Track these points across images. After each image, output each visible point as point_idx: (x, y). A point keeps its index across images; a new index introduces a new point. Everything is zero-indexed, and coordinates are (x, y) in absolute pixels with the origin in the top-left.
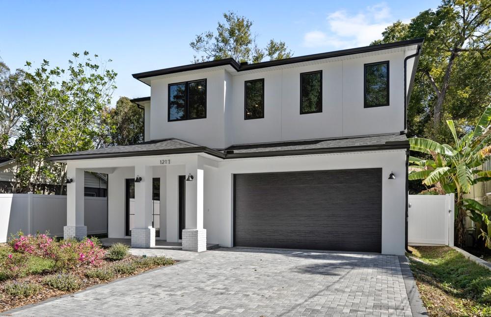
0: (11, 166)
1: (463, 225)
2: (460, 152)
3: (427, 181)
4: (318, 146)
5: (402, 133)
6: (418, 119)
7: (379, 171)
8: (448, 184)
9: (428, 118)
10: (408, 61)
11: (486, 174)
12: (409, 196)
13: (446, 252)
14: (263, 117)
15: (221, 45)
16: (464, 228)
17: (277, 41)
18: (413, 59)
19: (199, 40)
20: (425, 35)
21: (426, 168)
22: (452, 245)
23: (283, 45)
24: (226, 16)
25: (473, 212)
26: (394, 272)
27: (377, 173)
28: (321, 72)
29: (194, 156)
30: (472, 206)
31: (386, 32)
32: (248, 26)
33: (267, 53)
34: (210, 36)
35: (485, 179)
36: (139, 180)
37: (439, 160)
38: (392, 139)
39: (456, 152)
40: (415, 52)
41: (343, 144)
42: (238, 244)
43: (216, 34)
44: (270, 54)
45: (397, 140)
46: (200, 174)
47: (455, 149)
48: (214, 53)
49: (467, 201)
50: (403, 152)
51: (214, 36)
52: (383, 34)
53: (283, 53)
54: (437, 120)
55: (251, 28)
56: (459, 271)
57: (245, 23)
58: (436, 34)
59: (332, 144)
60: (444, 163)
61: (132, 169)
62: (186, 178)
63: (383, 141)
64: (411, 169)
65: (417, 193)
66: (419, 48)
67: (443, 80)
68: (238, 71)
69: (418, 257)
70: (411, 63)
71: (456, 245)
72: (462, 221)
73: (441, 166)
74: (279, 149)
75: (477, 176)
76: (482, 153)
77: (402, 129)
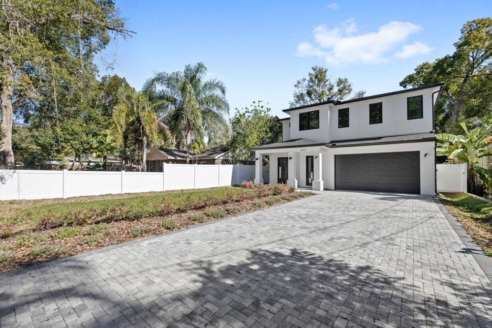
0: (228, 153)
1: (474, 182)
2: (471, 140)
3: (451, 157)
4: (382, 140)
5: (431, 132)
6: (441, 117)
7: (418, 153)
8: (462, 158)
9: (447, 117)
10: (434, 94)
11: (489, 152)
12: (437, 165)
13: (461, 195)
14: (348, 126)
15: (311, 84)
16: (474, 183)
17: (343, 78)
18: (437, 93)
19: (299, 82)
20: (444, 71)
21: (448, 149)
22: (466, 191)
23: (346, 80)
24: (313, 68)
25: (480, 174)
26: (430, 201)
27: (417, 154)
28: (381, 103)
29: (318, 147)
30: (480, 171)
31: (417, 69)
32: (325, 72)
33: (336, 85)
34: (304, 80)
35: (489, 154)
36: (290, 158)
37: (457, 145)
38: (426, 136)
39: (467, 140)
40: (439, 90)
41: (396, 139)
42: (337, 188)
43: (308, 78)
44: (338, 85)
45: (429, 137)
46: (321, 155)
47: (467, 138)
48: (306, 89)
49: (476, 168)
50: (433, 143)
51: (307, 80)
52: (415, 70)
53: (346, 84)
54: (454, 119)
55: (327, 72)
56: (469, 203)
57: (324, 70)
58: (453, 70)
59: (390, 140)
60: (460, 146)
61: (287, 153)
62: (314, 157)
63: (420, 137)
64: (438, 149)
65: (441, 163)
66: (441, 88)
67: (459, 93)
68: (335, 105)
69: (443, 197)
70: (436, 95)
71: (468, 192)
72: (473, 179)
73: (458, 148)
74: (360, 142)
75: (482, 154)
76: (485, 141)
77: (432, 130)
